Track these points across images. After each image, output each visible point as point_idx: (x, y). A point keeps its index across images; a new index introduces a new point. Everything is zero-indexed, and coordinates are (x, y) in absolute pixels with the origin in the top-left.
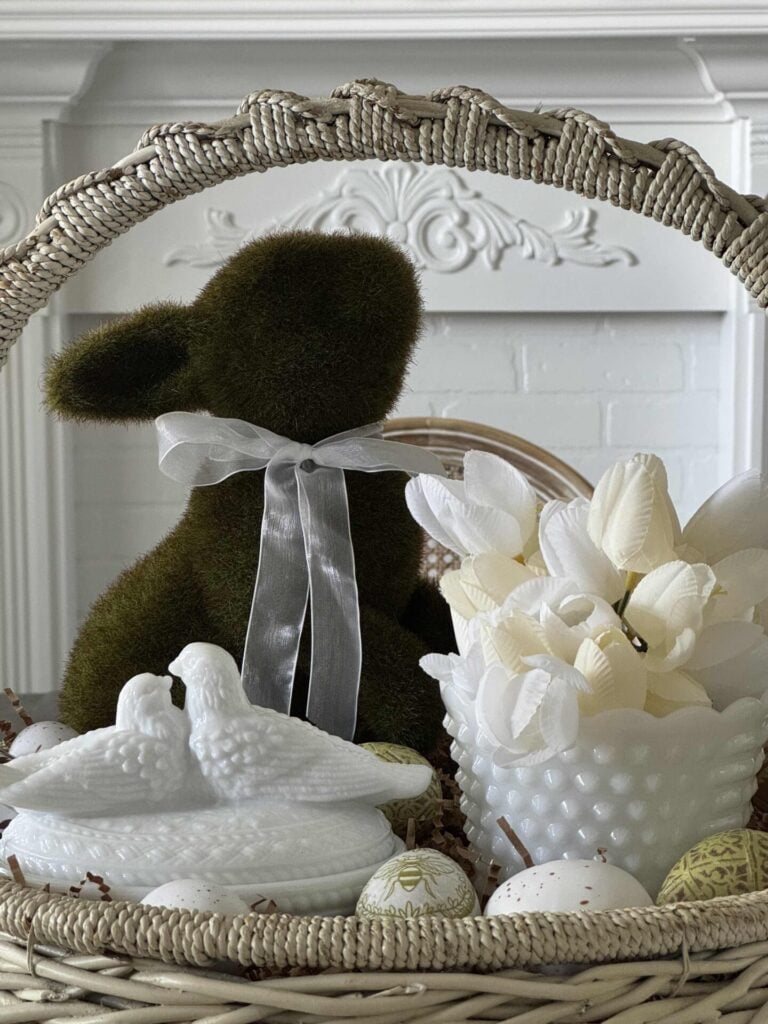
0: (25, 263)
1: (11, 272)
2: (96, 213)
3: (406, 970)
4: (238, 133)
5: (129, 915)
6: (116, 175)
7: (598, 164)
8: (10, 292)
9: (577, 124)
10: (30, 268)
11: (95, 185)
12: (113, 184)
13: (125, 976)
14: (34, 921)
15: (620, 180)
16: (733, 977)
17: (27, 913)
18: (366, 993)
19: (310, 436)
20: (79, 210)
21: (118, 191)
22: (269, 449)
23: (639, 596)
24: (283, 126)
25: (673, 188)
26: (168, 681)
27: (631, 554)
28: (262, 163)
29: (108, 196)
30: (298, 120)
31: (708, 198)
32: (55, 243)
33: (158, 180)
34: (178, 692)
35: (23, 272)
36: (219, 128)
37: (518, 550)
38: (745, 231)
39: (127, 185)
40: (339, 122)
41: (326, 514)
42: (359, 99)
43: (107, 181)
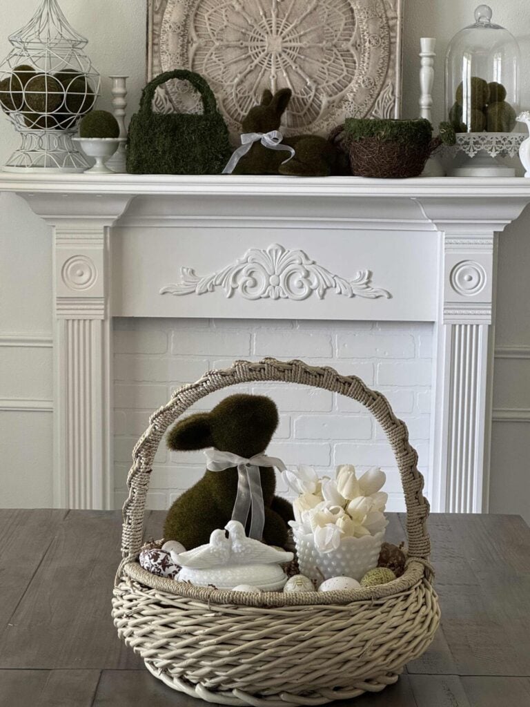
3: (308, 605)
4: (233, 373)
6: (198, 385)
7: (335, 383)
9: (329, 371)
11: (191, 388)
13: (236, 609)
16: (382, 605)
17: (208, 594)
18: (298, 610)
19: (248, 457)
20: (186, 395)
21: (198, 390)
22: (236, 460)
23: (351, 506)
24: (246, 372)
25: (355, 390)
26: (225, 531)
27: (348, 495)
28: (239, 381)
29: (195, 392)
30: (250, 370)
31: (365, 393)
32: (179, 404)
33: (210, 387)
34: (227, 534)
36: (228, 372)
37: (314, 491)
38: (375, 403)
39: (201, 389)
40: (262, 370)
41: (254, 479)
42: (268, 364)
43: (194, 388)
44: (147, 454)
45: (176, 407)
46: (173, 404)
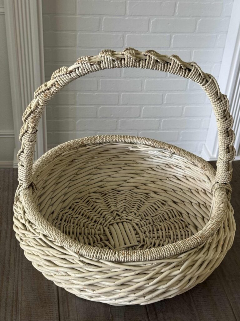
0: (50, 90)
1: (47, 93)
2: (67, 81)
4: (99, 63)
5: (100, 253)
6: (71, 72)
7: (179, 70)
8: (47, 97)
9: (174, 61)
10: (52, 92)
11: (66, 74)
12: (70, 74)
14: (80, 252)
15: (183, 73)
17: (78, 250)
20: (63, 79)
21: (72, 76)
24: (110, 62)
25: (194, 75)
29: (70, 77)
30: (114, 61)
31: (200, 77)
33: (81, 74)
35: (50, 93)
36: (96, 62)
38: (207, 84)
39: (74, 74)
40: (123, 61)
42: (128, 56)
43: (69, 73)
44: (33, 122)
45: (55, 88)
46: (52, 85)
